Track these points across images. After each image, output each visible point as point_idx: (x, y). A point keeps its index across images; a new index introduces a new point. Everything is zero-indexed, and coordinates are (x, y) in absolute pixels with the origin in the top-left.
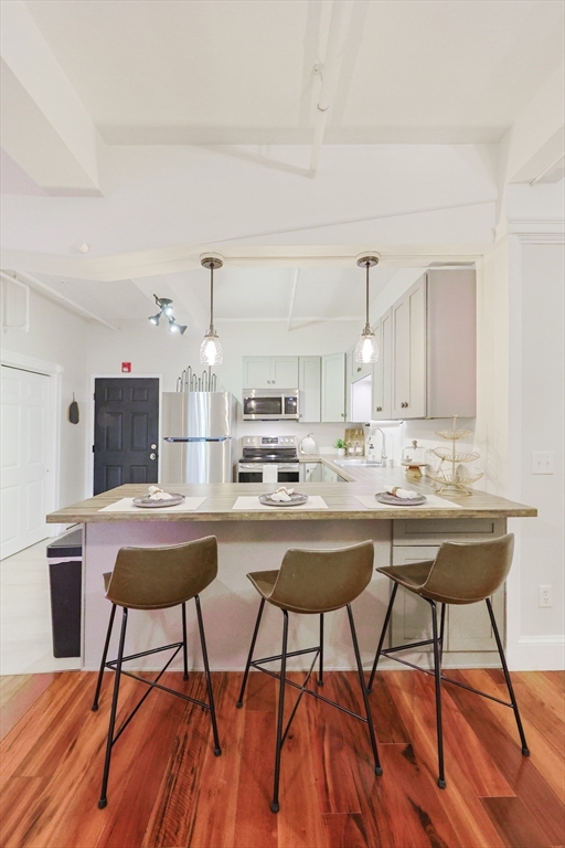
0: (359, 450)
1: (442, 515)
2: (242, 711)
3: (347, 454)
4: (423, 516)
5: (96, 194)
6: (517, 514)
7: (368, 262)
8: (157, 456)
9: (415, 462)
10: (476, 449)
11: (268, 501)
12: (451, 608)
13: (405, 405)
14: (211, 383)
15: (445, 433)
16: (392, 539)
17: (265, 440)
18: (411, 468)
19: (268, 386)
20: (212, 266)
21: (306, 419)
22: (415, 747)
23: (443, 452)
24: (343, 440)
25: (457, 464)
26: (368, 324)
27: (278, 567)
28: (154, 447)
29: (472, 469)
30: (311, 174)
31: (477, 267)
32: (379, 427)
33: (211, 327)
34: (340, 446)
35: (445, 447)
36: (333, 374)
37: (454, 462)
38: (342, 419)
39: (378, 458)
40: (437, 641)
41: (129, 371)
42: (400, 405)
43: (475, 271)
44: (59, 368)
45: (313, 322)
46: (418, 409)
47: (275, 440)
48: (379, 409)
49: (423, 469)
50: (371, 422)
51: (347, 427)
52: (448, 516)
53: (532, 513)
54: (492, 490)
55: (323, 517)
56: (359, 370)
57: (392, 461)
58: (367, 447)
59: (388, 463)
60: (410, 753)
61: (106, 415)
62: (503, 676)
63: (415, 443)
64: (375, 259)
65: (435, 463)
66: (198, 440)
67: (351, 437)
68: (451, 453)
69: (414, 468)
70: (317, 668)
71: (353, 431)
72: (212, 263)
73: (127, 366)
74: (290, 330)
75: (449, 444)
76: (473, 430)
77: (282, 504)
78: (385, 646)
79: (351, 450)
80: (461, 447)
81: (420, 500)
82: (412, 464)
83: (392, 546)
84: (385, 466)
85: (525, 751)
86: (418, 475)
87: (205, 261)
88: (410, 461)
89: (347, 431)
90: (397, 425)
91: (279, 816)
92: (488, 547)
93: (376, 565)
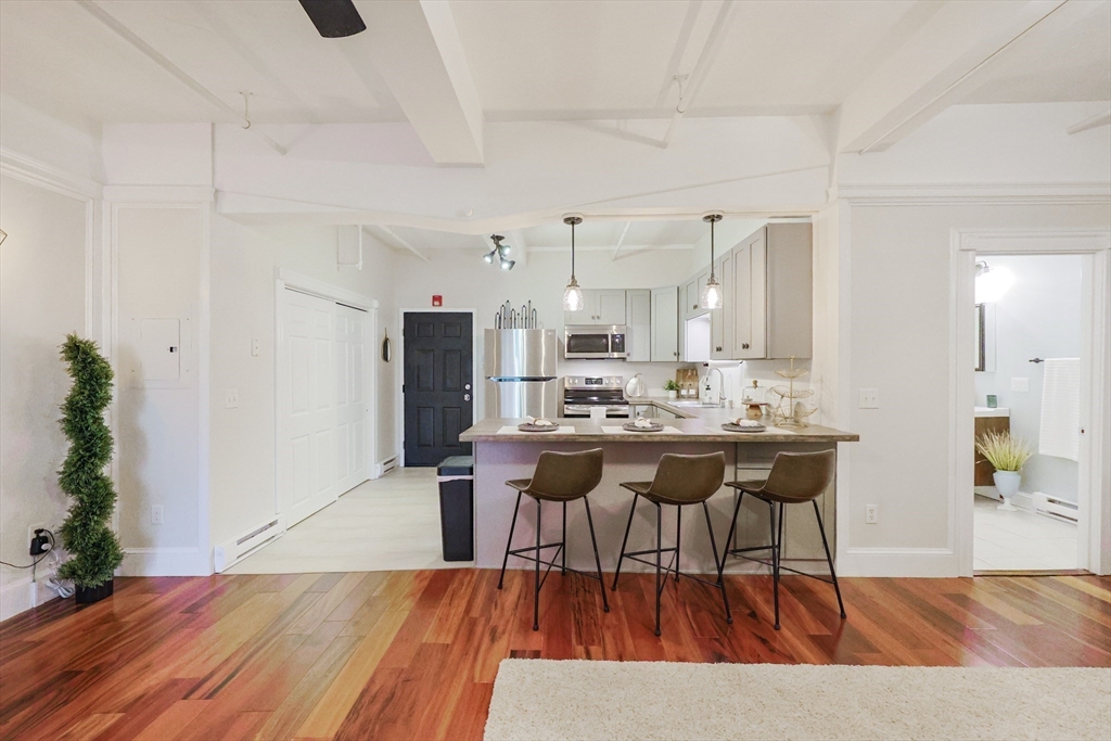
0: (692, 392)
1: (779, 439)
2: (617, 592)
3: (679, 397)
4: (763, 440)
5: (481, 166)
6: (844, 438)
7: (712, 219)
8: (471, 398)
9: (755, 401)
10: (812, 387)
11: (631, 427)
12: (788, 507)
13: (746, 346)
14: (530, 320)
15: (784, 373)
16: (736, 463)
17: (589, 381)
18: (752, 407)
19: (592, 322)
20: (573, 223)
21: (634, 358)
22: (757, 612)
23: (782, 390)
24: (674, 381)
25: (795, 401)
26: (713, 275)
27: (652, 480)
28: (468, 387)
29: (808, 405)
30: (663, 145)
31: (814, 220)
32: (716, 367)
33: (573, 277)
34: (671, 388)
35: (784, 385)
36: (665, 310)
37: (791, 398)
38: (675, 359)
39: (716, 400)
40: (776, 548)
41: (440, 305)
42: (741, 347)
43: (811, 224)
44: (376, 304)
45: (641, 251)
46: (758, 350)
47: (599, 381)
48: (719, 349)
49: (763, 408)
50: (710, 362)
51: (679, 366)
52: (783, 440)
53: (855, 438)
54: (825, 423)
55: (680, 439)
56: (695, 307)
57: (731, 402)
58: (702, 388)
59: (727, 404)
60: (753, 615)
61: (416, 352)
62: (833, 579)
63: (755, 382)
64: (719, 217)
65: (774, 400)
66: (512, 380)
67: (684, 378)
68: (789, 390)
69: (755, 407)
70: (674, 567)
71: (685, 371)
72: (572, 221)
73: (437, 299)
74: (616, 259)
75: (788, 383)
76: (809, 370)
77: (644, 430)
78: (731, 548)
79: (683, 392)
80: (798, 386)
81: (761, 428)
82: (753, 403)
83: (736, 468)
84: (723, 407)
85: (843, 616)
86: (759, 414)
87: (567, 220)
88: (750, 400)
89: (678, 371)
90: (736, 365)
91: (661, 637)
92: (813, 458)
93: (725, 481)
